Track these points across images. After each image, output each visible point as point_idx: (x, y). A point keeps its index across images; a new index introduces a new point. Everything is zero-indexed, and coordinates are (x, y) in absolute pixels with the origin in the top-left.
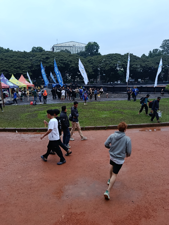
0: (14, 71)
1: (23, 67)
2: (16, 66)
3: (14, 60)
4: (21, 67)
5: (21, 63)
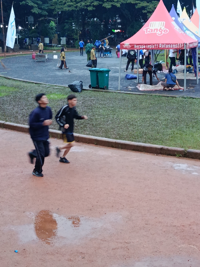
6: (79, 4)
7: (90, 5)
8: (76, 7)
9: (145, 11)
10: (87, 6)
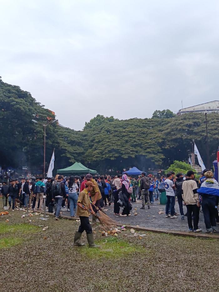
0: (131, 151)
1: (147, 143)
2: (135, 141)
3: (130, 132)
4: (144, 144)
5: (143, 137)
6: (104, 156)
7: (112, 157)
8: (102, 158)
9: (153, 161)
10: (110, 157)
